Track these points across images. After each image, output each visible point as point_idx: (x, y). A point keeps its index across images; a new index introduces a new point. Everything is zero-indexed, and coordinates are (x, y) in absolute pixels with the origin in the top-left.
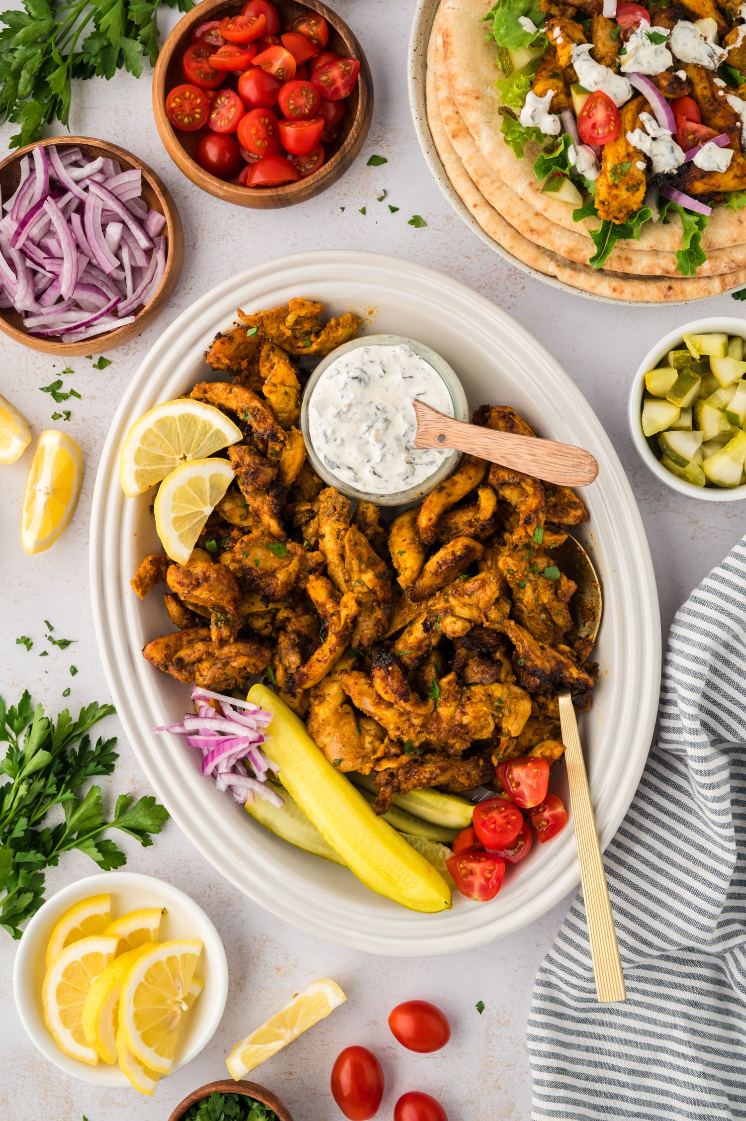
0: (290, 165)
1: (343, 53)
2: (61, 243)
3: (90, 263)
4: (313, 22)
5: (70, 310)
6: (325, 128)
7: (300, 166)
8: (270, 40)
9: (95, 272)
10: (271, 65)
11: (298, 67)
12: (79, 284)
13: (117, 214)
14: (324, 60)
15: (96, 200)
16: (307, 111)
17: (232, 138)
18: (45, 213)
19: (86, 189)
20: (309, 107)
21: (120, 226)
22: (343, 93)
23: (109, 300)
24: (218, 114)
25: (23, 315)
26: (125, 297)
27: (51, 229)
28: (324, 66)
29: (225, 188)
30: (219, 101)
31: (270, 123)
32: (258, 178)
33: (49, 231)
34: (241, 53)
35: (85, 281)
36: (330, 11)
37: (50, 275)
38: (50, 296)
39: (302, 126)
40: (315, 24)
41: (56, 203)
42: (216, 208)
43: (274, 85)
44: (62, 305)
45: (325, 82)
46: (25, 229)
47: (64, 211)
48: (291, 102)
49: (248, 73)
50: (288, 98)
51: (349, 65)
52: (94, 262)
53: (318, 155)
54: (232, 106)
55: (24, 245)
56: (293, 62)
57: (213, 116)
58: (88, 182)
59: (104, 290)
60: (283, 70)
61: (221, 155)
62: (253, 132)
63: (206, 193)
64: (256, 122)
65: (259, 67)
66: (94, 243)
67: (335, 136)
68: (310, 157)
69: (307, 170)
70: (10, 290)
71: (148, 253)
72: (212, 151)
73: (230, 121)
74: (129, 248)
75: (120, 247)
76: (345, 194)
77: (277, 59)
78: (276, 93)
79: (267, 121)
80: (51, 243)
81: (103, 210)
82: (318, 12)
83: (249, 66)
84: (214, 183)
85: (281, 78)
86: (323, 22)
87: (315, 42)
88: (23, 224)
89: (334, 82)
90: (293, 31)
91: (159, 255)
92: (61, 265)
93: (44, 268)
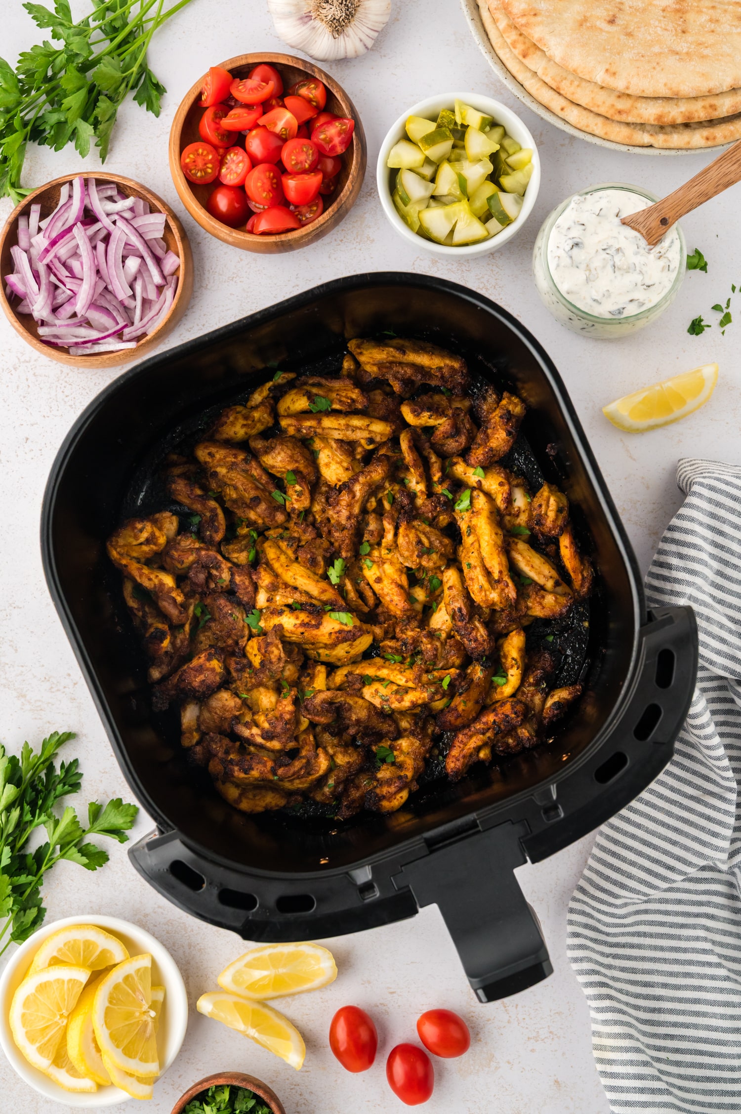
0: (291, 214)
1: (340, 114)
2: (84, 266)
3: (106, 288)
4: (313, 86)
5: (81, 326)
6: (323, 182)
7: (301, 215)
8: (274, 102)
9: (109, 297)
10: (275, 125)
11: (299, 127)
12: (93, 305)
13: (138, 249)
14: (323, 120)
15: (122, 233)
16: (307, 166)
17: (240, 190)
18: (74, 238)
19: (114, 223)
20: (308, 162)
21: (139, 260)
22: (340, 150)
23: (117, 324)
24: (227, 169)
25: (40, 322)
26: (132, 324)
27: (78, 252)
28: (322, 125)
29: (234, 235)
30: (228, 157)
31: (274, 177)
32: (263, 226)
33: (75, 254)
34: (249, 114)
35: (98, 303)
36: (327, 77)
37: (69, 292)
38: (67, 310)
39: (303, 179)
40: (315, 88)
41: (85, 230)
42: (225, 253)
43: (279, 143)
44: (75, 320)
45: (324, 140)
46: (54, 247)
47: (92, 239)
48: (293, 157)
49: (254, 132)
50: (289, 155)
51: (345, 124)
52: (110, 287)
53: (317, 205)
54: (240, 162)
55: (51, 261)
56: (295, 123)
57: (224, 171)
58: (116, 217)
59: (115, 314)
60: (286, 130)
61: (230, 205)
62: (259, 184)
63: (217, 240)
64: (262, 176)
65: (264, 127)
66: (113, 271)
67: (332, 188)
68: (310, 207)
69: (307, 218)
70: (31, 300)
71: (160, 289)
72: (223, 202)
73: (238, 175)
74: (144, 281)
75: (135, 279)
76: (341, 241)
77: (281, 120)
78: (279, 149)
79: (272, 174)
80: (75, 264)
81: (126, 244)
82: (318, 77)
83: (256, 126)
84: (223, 230)
85: (284, 137)
86: (321, 87)
87: (314, 104)
88: (53, 243)
89: (331, 140)
90: (295, 94)
91: (168, 293)
92: (80, 285)
93: (65, 285)
